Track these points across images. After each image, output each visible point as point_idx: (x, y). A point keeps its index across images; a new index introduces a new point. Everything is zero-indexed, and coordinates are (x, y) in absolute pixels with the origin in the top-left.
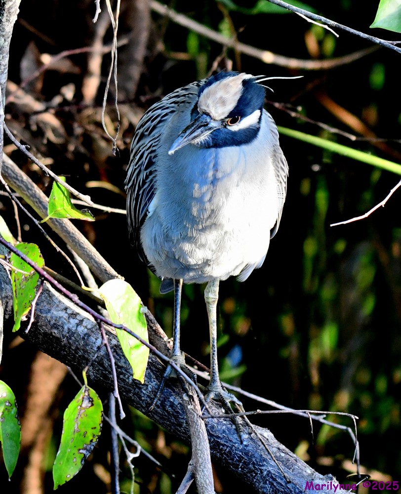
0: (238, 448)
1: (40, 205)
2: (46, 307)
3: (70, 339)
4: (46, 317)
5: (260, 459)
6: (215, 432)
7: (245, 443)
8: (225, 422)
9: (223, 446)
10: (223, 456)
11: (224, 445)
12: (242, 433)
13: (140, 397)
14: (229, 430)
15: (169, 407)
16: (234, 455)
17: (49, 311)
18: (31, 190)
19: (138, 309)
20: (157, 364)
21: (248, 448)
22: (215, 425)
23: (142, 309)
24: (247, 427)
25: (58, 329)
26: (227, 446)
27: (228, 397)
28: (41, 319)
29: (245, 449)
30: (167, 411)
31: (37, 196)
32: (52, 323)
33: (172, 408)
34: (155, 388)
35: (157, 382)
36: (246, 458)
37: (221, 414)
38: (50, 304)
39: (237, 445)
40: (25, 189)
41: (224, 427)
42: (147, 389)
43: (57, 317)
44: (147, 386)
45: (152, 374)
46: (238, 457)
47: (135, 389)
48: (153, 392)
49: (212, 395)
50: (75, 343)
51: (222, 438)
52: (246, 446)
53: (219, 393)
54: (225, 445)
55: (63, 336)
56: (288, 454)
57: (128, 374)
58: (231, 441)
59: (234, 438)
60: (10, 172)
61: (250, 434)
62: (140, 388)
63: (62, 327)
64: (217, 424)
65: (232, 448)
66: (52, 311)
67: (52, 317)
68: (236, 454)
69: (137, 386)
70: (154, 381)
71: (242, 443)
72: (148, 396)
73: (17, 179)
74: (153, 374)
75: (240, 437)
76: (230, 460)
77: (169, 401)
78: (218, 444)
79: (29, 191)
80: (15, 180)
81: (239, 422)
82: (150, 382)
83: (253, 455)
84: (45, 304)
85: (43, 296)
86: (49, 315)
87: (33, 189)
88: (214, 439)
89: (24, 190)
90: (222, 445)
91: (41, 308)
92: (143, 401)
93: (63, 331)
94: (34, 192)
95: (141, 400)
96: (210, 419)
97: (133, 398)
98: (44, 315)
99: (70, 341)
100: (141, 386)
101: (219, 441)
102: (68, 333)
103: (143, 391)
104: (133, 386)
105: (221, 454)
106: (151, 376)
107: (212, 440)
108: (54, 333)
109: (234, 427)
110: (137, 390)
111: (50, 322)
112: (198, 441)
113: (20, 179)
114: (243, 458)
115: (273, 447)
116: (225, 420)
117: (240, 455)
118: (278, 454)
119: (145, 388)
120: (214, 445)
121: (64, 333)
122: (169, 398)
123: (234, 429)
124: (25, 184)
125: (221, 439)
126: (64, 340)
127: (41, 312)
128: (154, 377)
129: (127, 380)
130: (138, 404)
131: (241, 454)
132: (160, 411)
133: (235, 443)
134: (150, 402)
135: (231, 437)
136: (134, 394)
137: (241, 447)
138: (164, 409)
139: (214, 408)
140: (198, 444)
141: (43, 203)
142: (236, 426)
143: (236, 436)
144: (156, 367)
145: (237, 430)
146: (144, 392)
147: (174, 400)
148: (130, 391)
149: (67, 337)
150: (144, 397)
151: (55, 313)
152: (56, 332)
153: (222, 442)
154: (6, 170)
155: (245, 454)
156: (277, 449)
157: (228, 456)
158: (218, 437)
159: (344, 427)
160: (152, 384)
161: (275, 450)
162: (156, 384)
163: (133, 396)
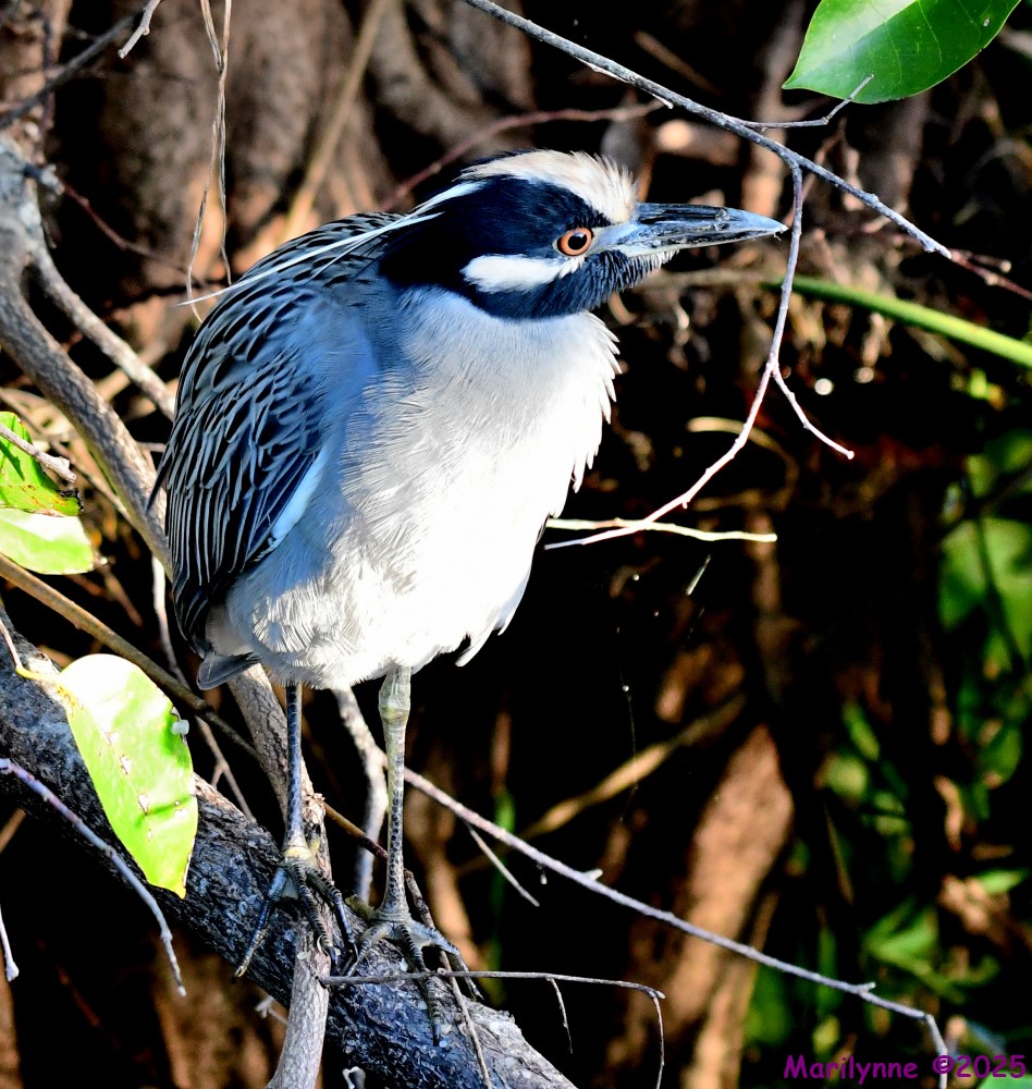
0: (428, 1055)
1: (119, 475)
2: (29, 712)
3: (79, 788)
4: (27, 734)
5: (474, 1083)
6: (379, 1015)
7: (443, 1044)
8: (402, 994)
9: (396, 1050)
10: (395, 1073)
11: (396, 1047)
12: (438, 1021)
13: (223, 929)
14: (410, 1012)
15: (282, 954)
16: (418, 1070)
17: (36, 720)
18: (108, 438)
19: (164, 724)
20: (269, 854)
21: (450, 1055)
22: (381, 1000)
23: (175, 725)
24: (454, 1008)
25: (52, 762)
26: (404, 1050)
27: (425, 937)
28: (17, 739)
29: (442, 1058)
30: (279, 963)
31: (118, 454)
32: (40, 748)
33: (289, 957)
34: (254, 910)
35: (260, 894)
36: (443, 1079)
37: (396, 973)
38: (39, 705)
39: (425, 1047)
40: (97, 437)
41: (400, 1005)
42: (237, 909)
43: (52, 736)
44: (237, 902)
45: (249, 875)
46: (427, 1076)
47: (212, 909)
48: (248, 916)
49: (384, 930)
50: (88, 798)
51: (393, 1031)
52: (445, 1051)
53: (402, 927)
54: (400, 1047)
55: (63, 781)
56: (541, 1073)
57: (199, 874)
58: (412, 1038)
59: (420, 1031)
60: (75, 395)
61: (456, 1023)
62: (222, 908)
63: (62, 759)
64: (386, 998)
65: (414, 1054)
66: (41, 722)
67: (40, 736)
68: (424, 1069)
69: (216, 903)
70: (253, 893)
71: (436, 1042)
72: (240, 927)
73: (86, 413)
74: (253, 876)
75: (434, 1028)
76: (410, 1081)
77: (282, 939)
78: (386, 1044)
79: (104, 441)
80: (81, 415)
81: (437, 995)
82: (244, 895)
83: (460, 1072)
84: (28, 704)
85: (25, 685)
86: (34, 731)
87: (112, 436)
88: (376, 1033)
89: (94, 438)
90: (392, 1045)
91: (17, 713)
92: (229, 937)
93: (63, 768)
94: (112, 443)
95: (226, 935)
96: (371, 985)
97: (209, 930)
98: (23, 730)
99: (78, 792)
100: (224, 902)
101: (387, 1036)
102: (74, 773)
103: (229, 914)
104: (208, 901)
105: (392, 1068)
106: (247, 880)
107: (373, 1034)
108: (44, 771)
109: (422, 1005)
110: (217, 912)
111: (35, 745)
112: (295, 1036)
113: (91, 411)
114: (438, 1079)
115: (506, 1056)
116: (405, 990)
117: (432, 1072)
118: (516, 1073)
119: (233, 906)
120: (376, 1046)
121: (64, 773)
122: (283, 934)
123: (423, 1011)
124: (98, 423)
125: (391, 1032)
126: (66, 788)
127: (17, 724)
128: (255, 883)
129: (196, 888)
130: (220, 944)
131: (433, 1068)
132: (265, 964)
133: (422, 1043)
134: (243, 940)
135: (413, 1031)
136: (211, 920)
137: (433, 1053)
138: (272, 958)
139: (381, 960)
140: (293, 1042)
141: (126, 471)
142: (428, 1005)
143: (424, 1027)
144: (263, 861)
145: (430, 1013)
146: (231, 916)
147: (294, 939)
148: (202, 914)
149: (72, 783)
150: (230, 928)
151: (48, 726)
152: (48, 769)
153: (393, 1039)
154: (69, 391)
155: (441, 1067)
156: (516, 1061)
157: (406, 1074)
158: (385, 1028)
159: (919, 1014)
160: (247, 899)
161: (510, 1062)
162: (257, 900)
163: (210, 925)
